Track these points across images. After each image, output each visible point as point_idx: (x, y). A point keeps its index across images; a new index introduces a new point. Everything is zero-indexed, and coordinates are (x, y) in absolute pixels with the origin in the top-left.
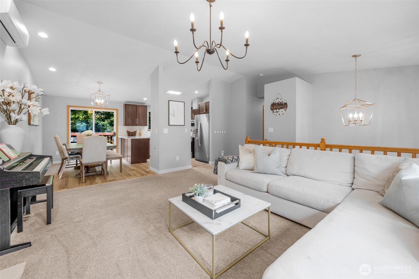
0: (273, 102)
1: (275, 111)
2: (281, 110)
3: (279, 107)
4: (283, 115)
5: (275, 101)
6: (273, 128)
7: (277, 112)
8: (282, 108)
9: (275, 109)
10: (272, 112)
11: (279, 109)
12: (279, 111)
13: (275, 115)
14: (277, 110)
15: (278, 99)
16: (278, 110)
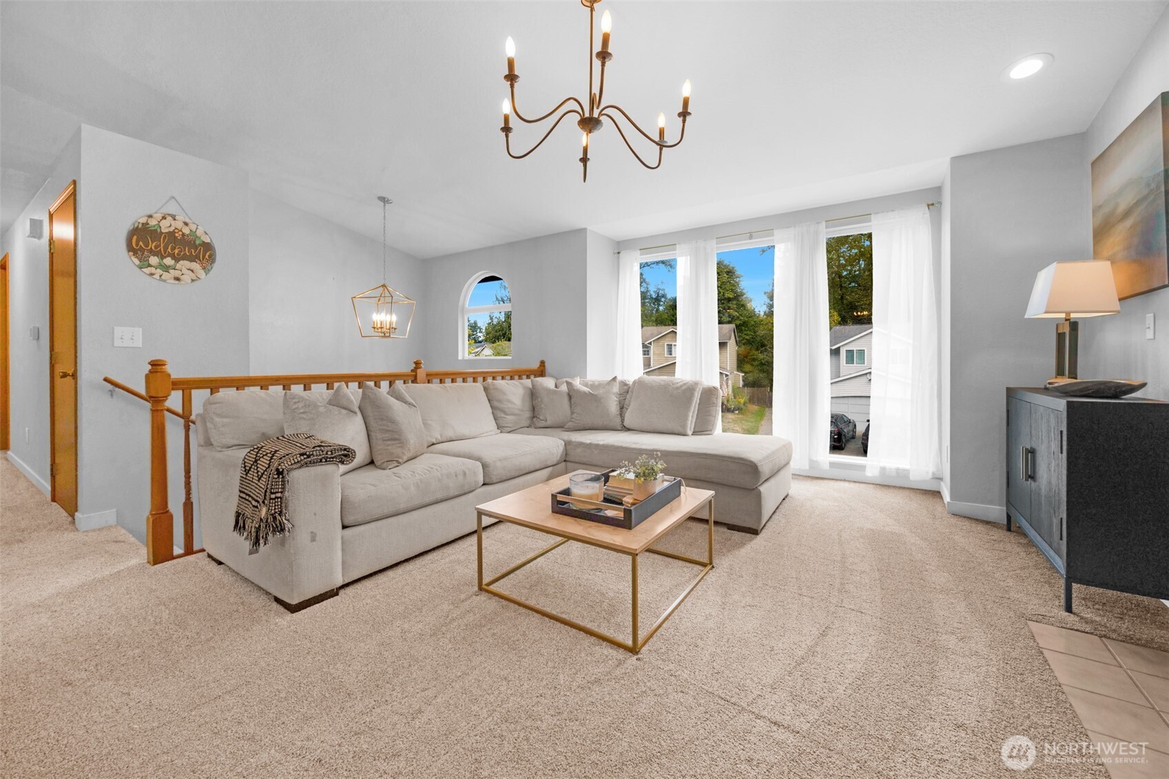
0: (143, 220)
1: (154, 260)
2: (184, 264)
3: (176, 251)
4: (195, 283)
5: (153, 222)
6: (141, 329)
7: (166, 269)
8: (192, 259)
9: (153, 253)
10: (137, 261)
11: (177, 260)
12: (178, 266)
13: (157, 276)
14: (164, 260)
15: (169, 218)
16: (168, 261)
